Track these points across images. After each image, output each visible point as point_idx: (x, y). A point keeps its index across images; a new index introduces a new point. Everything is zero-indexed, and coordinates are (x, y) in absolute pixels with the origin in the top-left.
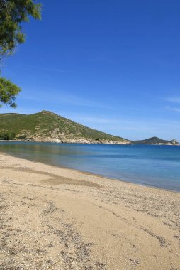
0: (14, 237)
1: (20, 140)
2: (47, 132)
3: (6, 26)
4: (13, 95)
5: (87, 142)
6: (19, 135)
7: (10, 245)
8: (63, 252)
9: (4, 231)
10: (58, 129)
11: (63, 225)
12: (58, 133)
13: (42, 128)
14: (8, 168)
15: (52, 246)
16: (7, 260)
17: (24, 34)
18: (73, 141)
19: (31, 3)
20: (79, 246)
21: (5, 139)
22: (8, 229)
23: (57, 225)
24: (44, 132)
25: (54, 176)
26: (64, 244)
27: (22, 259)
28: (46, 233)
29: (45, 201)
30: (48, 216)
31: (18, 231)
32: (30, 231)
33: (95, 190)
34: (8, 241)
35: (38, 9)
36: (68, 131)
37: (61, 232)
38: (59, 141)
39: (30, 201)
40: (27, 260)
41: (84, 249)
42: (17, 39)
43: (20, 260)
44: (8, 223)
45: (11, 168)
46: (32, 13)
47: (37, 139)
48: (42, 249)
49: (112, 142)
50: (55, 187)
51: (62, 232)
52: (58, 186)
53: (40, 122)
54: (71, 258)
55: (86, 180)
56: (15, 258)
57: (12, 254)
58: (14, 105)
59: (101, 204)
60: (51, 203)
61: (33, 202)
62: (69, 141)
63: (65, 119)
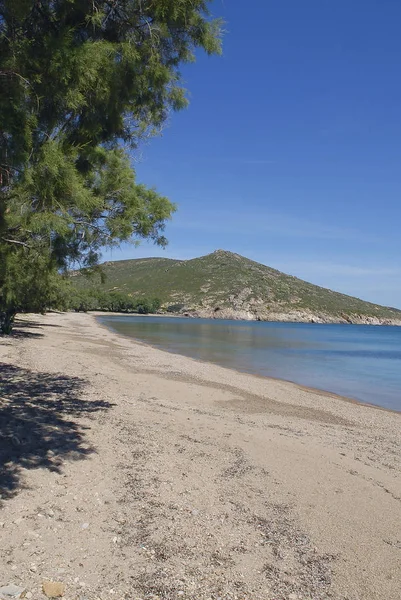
0: (164, 521)
1: (170, 315)
2: (225, 296)
3: (150, 76)
4: (161, 219)
5: (316, 319)
6: (167, 305)
7: (156, 537)
8: (269, 568)
9: (143, 505)
10: (249, 291)
11: (267, 504)
12: (248, 299)
13: (214, 288)
14: (148, 372)
15: (243, 550)
16: (151, 569)
17: (185, 90)
18: (283, 317)
19: (200, 21)
20: (304, 559)
21: (140, 312)
22: (152, 503)
23: (253, 504)
24: (219, 298)
25: (242, 393)
26: (270, 549)
27: (182, 571)
28: (231, 518)
29: (227, 449)
30: (233, 481)
31: (171, 508)
32: (195, 512)
33: (338, 431)
34: (151, 527)
35: (216, 31)
36: (271, 296)
37: (263, 522)
38: (250, 317)
39: (193, 445)
40: (191, 573)
41: (318, 566)
42: (170, 101)
43: (176, 571)
44: (151, 490)
45: (152, 372)
46: (202, 41)
47: (205, 312)
48: (223, 553)
49: (375, 321)
50: (245, 418)
51: (265, 521)
52: (253, 417)
53: (210, 276)
54: (287, 583)
55: (315, 407)
56: (166, 567)
57: (162, 557)
58: (161, 241)
59: (355, 465)
60: (238, 453)
61: (201, 448)
62: (273, 316)
63: (263, 268)
